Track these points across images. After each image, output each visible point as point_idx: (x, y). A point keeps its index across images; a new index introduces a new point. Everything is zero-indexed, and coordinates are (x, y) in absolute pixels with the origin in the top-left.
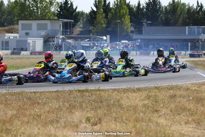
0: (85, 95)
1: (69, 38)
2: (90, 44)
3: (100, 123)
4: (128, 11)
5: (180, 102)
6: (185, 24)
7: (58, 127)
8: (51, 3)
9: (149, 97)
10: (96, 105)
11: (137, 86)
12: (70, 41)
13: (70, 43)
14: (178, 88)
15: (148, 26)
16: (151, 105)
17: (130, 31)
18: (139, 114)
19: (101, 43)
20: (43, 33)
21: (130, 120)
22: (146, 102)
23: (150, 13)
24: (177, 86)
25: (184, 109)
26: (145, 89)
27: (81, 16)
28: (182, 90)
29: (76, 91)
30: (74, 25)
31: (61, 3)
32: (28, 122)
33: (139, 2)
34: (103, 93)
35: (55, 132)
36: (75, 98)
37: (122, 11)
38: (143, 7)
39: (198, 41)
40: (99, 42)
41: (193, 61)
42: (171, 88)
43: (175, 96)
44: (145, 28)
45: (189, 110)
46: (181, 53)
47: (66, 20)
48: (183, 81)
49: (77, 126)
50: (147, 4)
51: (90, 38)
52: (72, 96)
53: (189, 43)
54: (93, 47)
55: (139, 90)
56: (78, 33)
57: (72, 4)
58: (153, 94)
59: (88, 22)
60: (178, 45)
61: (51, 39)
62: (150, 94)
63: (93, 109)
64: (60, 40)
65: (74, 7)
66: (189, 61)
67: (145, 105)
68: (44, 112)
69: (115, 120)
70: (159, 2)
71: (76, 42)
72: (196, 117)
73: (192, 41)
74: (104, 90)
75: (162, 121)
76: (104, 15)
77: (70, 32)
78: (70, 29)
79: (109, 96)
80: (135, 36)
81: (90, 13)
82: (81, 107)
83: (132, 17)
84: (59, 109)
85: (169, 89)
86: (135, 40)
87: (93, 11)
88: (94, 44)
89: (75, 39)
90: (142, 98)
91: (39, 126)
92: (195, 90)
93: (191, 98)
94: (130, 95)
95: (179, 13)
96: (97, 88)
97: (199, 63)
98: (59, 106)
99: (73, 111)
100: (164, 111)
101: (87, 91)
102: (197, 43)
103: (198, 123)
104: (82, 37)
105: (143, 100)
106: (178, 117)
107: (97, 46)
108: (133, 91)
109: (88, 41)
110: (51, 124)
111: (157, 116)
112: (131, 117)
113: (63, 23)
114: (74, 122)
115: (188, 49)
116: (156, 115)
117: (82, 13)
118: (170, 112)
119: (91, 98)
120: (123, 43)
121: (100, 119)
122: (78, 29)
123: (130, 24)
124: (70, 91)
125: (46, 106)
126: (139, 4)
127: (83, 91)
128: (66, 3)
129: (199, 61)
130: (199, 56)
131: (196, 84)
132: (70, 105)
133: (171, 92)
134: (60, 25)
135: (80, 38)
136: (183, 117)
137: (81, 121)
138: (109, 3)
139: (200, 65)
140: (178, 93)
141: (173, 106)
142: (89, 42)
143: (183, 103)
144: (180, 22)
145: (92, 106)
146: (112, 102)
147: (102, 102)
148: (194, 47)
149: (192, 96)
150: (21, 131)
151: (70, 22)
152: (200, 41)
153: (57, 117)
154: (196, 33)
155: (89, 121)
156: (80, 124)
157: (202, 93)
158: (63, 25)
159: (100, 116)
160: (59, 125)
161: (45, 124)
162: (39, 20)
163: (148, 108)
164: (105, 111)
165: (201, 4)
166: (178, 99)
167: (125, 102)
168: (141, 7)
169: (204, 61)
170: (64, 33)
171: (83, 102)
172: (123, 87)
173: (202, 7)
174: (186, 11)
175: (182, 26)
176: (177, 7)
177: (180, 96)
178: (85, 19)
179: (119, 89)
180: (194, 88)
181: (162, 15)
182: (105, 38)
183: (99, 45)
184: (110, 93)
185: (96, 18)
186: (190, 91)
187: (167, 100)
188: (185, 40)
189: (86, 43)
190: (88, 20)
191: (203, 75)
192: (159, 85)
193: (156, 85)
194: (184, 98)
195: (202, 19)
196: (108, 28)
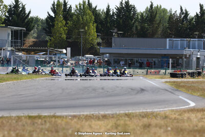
0: (36, 123)
1: (19, 50)
2: (46, 59)
4: (93, 17)
5: (155, 133)
6: (166, 35)
9: (116, 126)
11: (102, 113)
12: (20, 54)
13: (20, 57)
14: (154, 115)
15: (118, 37)
17: (96, 43)
24: (152, 113)
26: (113, 116)
27: (35, 23)
28: (159, 119)
29: (26, 117)
30: (26, 34)
31: (10, 6)
33: (109, 6)
34: (59, 121)
36: (24, 126)
37: (85, 18)
38: (113, 13)
39: (181, 58)
40: (57, 56)
41: (174, 82)
42: (145, 115)
44: (115, 40)
46: (159, 72)
47: (15, 28)
50: (118, 9)
51: (46, 51)
52: (20, 123)
54: (49, 63)
55: (105, 117)
56: (31, 44)
57: (24, 8)
58: (122, 122)
59: (44, 32)
60: (157, 62)
62: (118, 122)
64: (8, 53)
65: (27, 12)
66: (169, 82)
70: (134, 8)
71: (28, 55)
73: (173, 56)
76: (64, 22)
77: (21, 43)
78: (21, 39)
79: (67, 123)
80: (102, 50)
81: (46, 19)
83: (99, 25)
85: (143, 117)
86: (103, 54)
87: (50, 17)
88: (51, 58)
89: (28, 51)
90: (108, 127)
92: (175, 119)
93: (169, 129)
94: (94, 123)
95: (158, 22)
96: (52, 114)
97: (181, 84)
101: (39, 117)
102: (181, 60)
104: (36, 50)
107: (55, 61)
108: (98, 118)
109: (43, 54)
113: (12, 31)
115: (169, 68)
117: (37, 20)
120: (87, 58)
122: (30, 40)
123: (96, 34)
124: (18, 117)
126: (108, 10)
127: (35, 117)
128: (17, 5)
129: (182, 82)
130: (182, 76)
131: (177, 111)
133: (145, 120)
134: (9, 34)
135: (34, 50)
138: (70, 7)
139: (183, 87)
140: (154, 121)
142: (45, 56)
143: (159, 134)
144: (159, 32)
146: (70, 131)
147: (57, 131)
148: (176, 65)
149: (171, 126)
151: (21, 30)
152: (184, 57)
154: (180, 48)
157: (184, 122)
158: (12, 33)
165: (186, 10)
166: (153, 130)
168: (111, 13)
169: (188, 82)
170: (13, 44)
171: (33, 131)
172: (85, 113)
173: (187, 14)
174: (168, 18)
175: (162, 38)
176: (156, 14)
177: (156, 126)
178: (40, 27)
179: (80, 115)
180: (173, 116)
181: (137, 24)
182: (64, 51)
183: (57, 59)
184: (68, 120)
185: (53, 26)
186: (168, 120)
187: (139, 130)
188: (165, 55)
189: (41, 57)
190: (44, 29)
191: (186, 100)
192: (130, 112)
193: (127, 112)
194: (160, 128)
195: (186, 29)
196: (69, 39)
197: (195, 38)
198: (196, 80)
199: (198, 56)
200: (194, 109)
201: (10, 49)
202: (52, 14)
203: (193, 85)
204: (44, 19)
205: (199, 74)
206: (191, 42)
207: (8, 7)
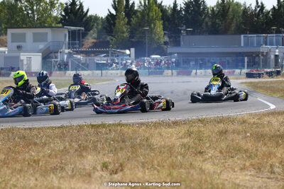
0: (100, 132)
1: (78, 53)
2: (107, 61)
3: (122, 170)
4: (161, 14)
5: (233, 140)
6: (240, 31)
7: (63, 177)
8: (52, 5)
9: (189, 134)
10: (116, 145)
11: (173, 119)
12: (79, 56)
13: (80, 59)
14: (231, 120)
15: (187, 34)
16: (192, 145)
17: (162, 42)
18: (176, 157)
19: (122, 60)
20: (42, 46)
21: (163, 166)
22: (186, 140)
23: (190, 17)
24: (229, 118)
25: (239, 150)
26: (185, 122)
27: (94, 22)
28: (236, 124)
29: (88, 126)
30: (85, 35)
31: (66, 4)
32: (21, 171)
33: (175, 2)
34: (125, 129)
35: (59, 183)
36: (87, 135)
37: (151, 15)
38: (181, 8)
39: (258, 55)
40: (120, 58)
41: (251, 83)
42: (221, 121)
43: (226, 131)
44: (184, 38)
45: (246, 151)
46: (234, 71)
47: (73, 28)
48: (237, 110)
49: (90, 175)
50: (186, 4)
51: (107, 52)
52: (83, 133)
53: (246, 58)
54: (112, 65)
55: (176, 123)
56: (91, 45)
57: (81, 6)
58: (196, 129)
59: (105, 31)
60: (230, 61)
61: (53, 55)
62: (191, 129)
63: (111, 151)
64: (66, 56)
65: (85, 10)
66: (245, 83)
67: (184, 145)
68: (44, 156)
69: (143, 167)
70: (203, 2)
71: (88, 58)
72: (255, 161)
73: (248, 54)
74: (127, 125)
75: (208, 166)
76: (126, 20)
77: (79, 44)
78: (79, 40)
79: (134, 132)
80: (170, 49)
81: (107, 17)
82: (95, 148)
83: (166, 23)
84: (65, 151)
85: (218, 122)
86: (171, 54)
87: (111, 15)
88: (113, 60)
89: (87, 53)
90: (180, 135)
91: (37, 175)
92: (254, 123)
93: (248, 134)
94: (164, 130)
95: (231, 17)
96: (117, 122)
98: (65, 148)
99: (84, 154)
100: (211, 153)
101: (103, 126)
102: (257, 58)
103: (259, 169)
105: (181, 138)
106: (230, 161)
107: (117, 63)
108: (168, 125)
109: (105, 56)
110: (53, 173)
111: (202, 159)
112: (165, 161)
113: (69, 32)
114: (85, 169)
115: (244, 67)
116: (199, 158)
117: (96, 18)
118: (219, 155)
119: (109, 136)
120: (153, 59)
121: (121, 165)
122: (90, 40)
123: (162, 33)
124: (80, 126)
125: (46, 148)
126: (175, 5)
127: (98, 126)
128: (73, 4)
130: (259, 76)
131: (256, 115)
132: (79, 146)
133: (221, 125)
135: (94, 52)
136: (238, 161)
137: (94, 168)
138: (133, 3)
139: (261, 88)
140: (231, 127)
141: (223, 145)
142: (106, 58)
143: (237, 141)
144: (233, 28)
145: (110, 147)
146: (138, 141)
147: (124, 141)
148: (253, 63)
149: (251, 132)
150: (11, 182)
151: (79, 30)
152: (260, 55)
153: (62, 163)
154: (255, 45)
155: (107, 168)
156: (94, 173)
157: (264, 127)
158: (69, 34)
159: (121, 161)
160: (64, 174)
161: (45, 173)
162: (35, 27)
163: (188, 149)
164: (129, 154)
165: (262, 3)
166: (231, 137)
167: (156, 141)
168: (179, 8)
169: (266, 82)
170: (71, 45)
171: (97, 141)
172: (154, 120)
173: (262, 7)
174: (241, 13)
175: (235, 34)
176: (229, 8)
177: (234, 132)
178: (100, 27)
179: (148, 123)
180: (252, 121)
181: (207, 19)
182: (128, 52)
183: (120, 62)
184: (135, 128)
185: (114, 24)
186: (247, 125)
187: (215, 137)
188: (240, 53)
189: (101, 59)
190: (104, 28)
191: (265, 102)
192: (204, 117)
193: (200, 117)
194: (238, 134)
195: (263, 24)
196: (133, 38)
197: (272, 33)
198: (275, 79)
199: (277, 54)
200: (275, 112)
201: (67, 51)
202: (114, 12)
203: (272, 85)
204: (104, 17)
205: (278, 73)
206: (268, 39)
207: (65, 5)
